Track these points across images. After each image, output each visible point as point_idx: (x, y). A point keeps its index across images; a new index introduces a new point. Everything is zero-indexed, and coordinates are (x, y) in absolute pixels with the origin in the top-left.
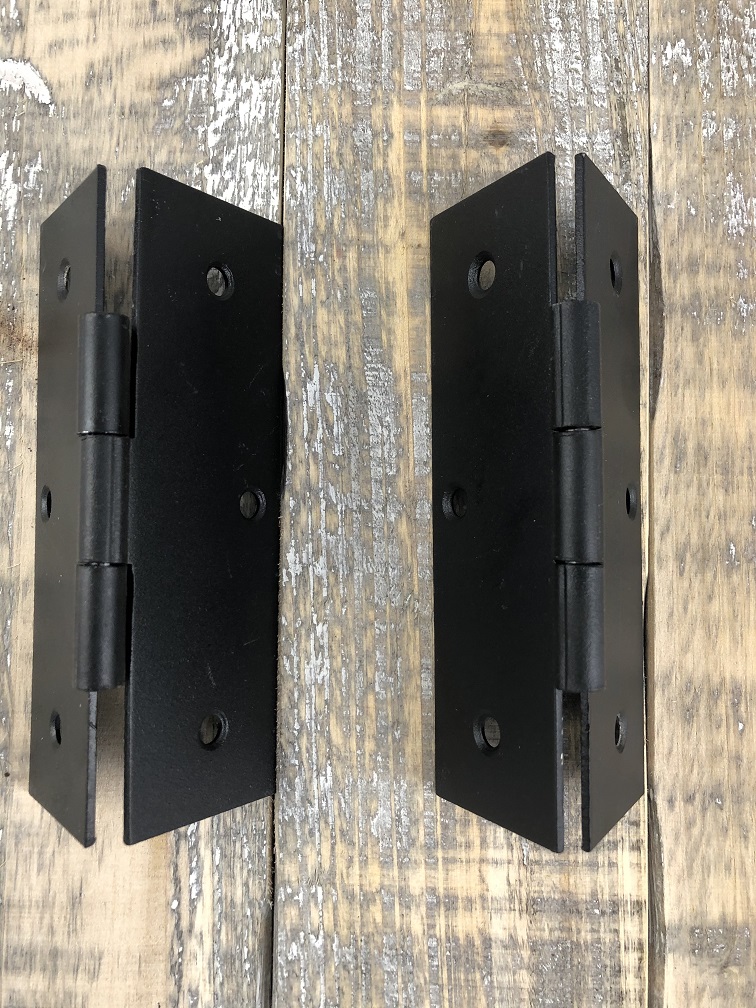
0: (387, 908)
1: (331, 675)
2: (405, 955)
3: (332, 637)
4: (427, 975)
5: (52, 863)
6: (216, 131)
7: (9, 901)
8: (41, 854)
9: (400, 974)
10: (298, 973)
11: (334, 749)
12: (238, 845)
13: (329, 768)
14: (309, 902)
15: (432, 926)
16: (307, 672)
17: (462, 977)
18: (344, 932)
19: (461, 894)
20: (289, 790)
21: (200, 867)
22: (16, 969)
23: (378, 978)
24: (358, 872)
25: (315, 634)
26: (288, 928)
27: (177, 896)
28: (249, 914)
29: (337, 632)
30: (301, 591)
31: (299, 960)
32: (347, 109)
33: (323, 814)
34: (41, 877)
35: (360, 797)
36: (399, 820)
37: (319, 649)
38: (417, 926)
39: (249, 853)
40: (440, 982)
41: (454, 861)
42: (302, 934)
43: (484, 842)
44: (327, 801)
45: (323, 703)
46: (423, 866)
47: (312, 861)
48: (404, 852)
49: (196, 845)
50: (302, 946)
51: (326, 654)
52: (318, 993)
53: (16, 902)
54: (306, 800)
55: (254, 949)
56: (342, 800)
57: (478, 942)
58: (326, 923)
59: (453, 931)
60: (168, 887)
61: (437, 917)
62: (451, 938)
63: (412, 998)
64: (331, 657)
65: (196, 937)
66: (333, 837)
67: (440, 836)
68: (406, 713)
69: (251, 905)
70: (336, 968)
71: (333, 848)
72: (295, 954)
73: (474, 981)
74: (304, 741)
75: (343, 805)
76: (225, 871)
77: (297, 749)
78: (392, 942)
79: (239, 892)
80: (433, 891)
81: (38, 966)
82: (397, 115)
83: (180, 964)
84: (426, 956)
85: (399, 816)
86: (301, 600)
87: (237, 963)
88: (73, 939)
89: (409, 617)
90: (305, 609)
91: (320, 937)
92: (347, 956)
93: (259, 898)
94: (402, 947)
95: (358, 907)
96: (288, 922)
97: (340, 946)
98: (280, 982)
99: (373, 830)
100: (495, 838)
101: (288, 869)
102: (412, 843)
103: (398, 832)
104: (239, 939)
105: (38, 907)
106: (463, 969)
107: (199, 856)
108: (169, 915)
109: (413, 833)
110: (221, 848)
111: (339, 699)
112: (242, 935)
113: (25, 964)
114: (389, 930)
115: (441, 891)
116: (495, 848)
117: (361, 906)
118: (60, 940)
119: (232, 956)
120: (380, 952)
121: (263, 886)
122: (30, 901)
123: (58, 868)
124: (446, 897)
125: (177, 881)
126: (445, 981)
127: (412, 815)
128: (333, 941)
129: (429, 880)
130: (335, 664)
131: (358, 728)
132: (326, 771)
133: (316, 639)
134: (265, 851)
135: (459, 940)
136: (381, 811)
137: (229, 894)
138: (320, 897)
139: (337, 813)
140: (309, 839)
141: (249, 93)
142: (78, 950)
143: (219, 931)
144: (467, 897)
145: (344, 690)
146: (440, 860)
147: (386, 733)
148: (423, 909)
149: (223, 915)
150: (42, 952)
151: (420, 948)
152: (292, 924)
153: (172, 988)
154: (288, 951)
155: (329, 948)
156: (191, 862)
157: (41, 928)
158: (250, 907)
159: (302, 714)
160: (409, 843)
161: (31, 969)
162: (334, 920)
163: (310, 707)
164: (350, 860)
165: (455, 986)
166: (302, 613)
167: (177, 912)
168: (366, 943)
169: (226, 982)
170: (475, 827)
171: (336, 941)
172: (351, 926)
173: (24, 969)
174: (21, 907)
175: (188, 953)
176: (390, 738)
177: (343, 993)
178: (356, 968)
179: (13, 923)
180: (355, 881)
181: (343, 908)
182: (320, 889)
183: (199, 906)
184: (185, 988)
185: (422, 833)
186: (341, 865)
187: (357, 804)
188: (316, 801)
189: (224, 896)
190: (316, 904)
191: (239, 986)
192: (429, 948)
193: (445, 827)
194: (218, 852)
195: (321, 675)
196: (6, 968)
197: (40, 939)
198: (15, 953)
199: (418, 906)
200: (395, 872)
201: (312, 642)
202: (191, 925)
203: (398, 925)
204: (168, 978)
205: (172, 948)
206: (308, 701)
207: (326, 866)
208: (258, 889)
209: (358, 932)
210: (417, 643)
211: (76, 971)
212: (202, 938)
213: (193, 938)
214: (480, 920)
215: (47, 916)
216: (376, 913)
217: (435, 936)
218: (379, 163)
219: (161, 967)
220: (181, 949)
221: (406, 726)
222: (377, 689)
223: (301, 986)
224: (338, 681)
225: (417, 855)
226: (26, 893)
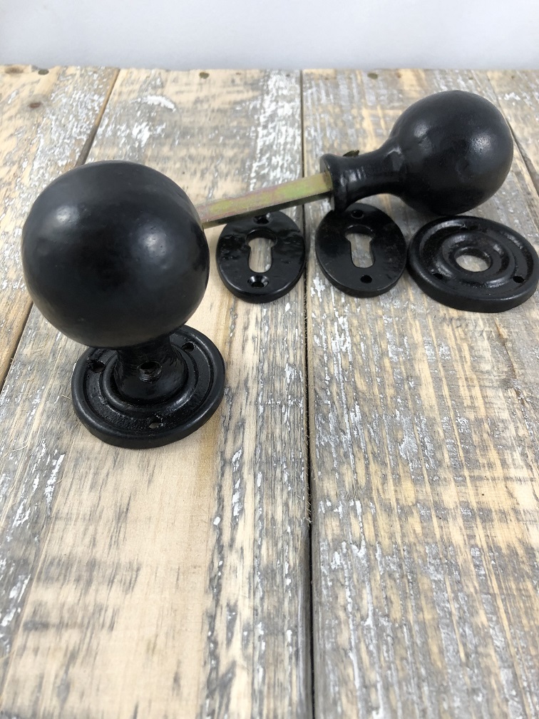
0: (425, 520)
1: (352, 347)
2: (450, 565)
3: (351, 324)
4: (477, 585)
5: (105, 482)
6: (265, 117)
7: (57, 513)
8: (96, 474)
9: (448, 583)
10: (342, 580)
11: (360, 394)
12: (278, 471)
13: (357, 407)
14: (349, 514)
15: (471, 537)
16: (333, 345)
17: (514, 587)
18: (386, 542)
19: (493, 507)
20: (324, 422)
21: (242, 488)
22: (49, 579)
23: (426, 587)
24: (393, 488)
25: (338, 322)
26: (330, 538)
27: (220, 514)
28: (289, 530)
29: (355, 322)
30: (325, 299)
31: (343, 569)
32: (337, 110)
33: (355, 441)
34: (92, 494)
35: (386, 428)
36: (424, 446)
37: (341, 331)
38: (457, 537)
39: (289, 477)
40: (491, 591)
41: (480, 478)
42: (344, 544)
43: (504, 463)
44: (358, 431)
45: (348, 364)
46: (453, 484)
47: (349, 479)
48: (433, 473)
49: (240, 470)
50: (345, 555)
51: (347, 334)
52: (365, 602)
53: (64, 515)
54: (340, 429)
55: (295, 565)
56: (371, 430)
57: (521, 552)
58: (367, 534)
59: (493, 540)
60: (212, 505)
61: (475, 528)
62: (493, 547)
63: (465, 609)
64: (352, 336)
65: (237, 552)
66: (366, 459)
67: (463, 459)
68: (417, 370)
69: (291, 522)
70: (382, 577)
71: (367, 467)
72: (338, 563)
73: (527, 590)
74: (334, 388)
75: (372, 434)
76: (266, 492)
77: (329, 393)
78: (434, 552)
79: (280, 510)
80: (466, 505)
81: (73, 576)
82: (365, 112)
83: (220, 578)
84: (472, 567)
85: (424, 443)
86: (325, 304)
87: (278, 579)
88: (113, 550)
89: (409, 314)
90: (329, 309)
91: (362, 547)
92: (391, 565)
93: (299, 517)
94: (446, 557)
95: (397, 519)
96: (329, 532)
97: (383, 556)
98: (325, 592)
99: (401, 454)
100: (513, 460)
101: (327, 486)
102: (439, 463)
103: (424, 455)
104: (280, 554)
105: (84, 519)
106: (512, 578)
107: (242, 478)
108: (211, 530)
109: (439, 455)
110: (263, 473)
111: (361, 361)
112: (283, 550)
113: (60, 575)
114: (430, 540)
115: (474, 505)
116: (515, 468)
117: (400, 519)
118: (100, 552)
119: (273, 570)
120: (424, 562)
121: (302, 506)
122: (78, 514)
123: (110, 487)
124: (480, 510)
125: (220, 500)
126: (497, 591)
127: (435, 442)
128: (376, 550)
129: (460, 494)
130: (355, 340)
131: (379, 380)
132: (354, 408)
133: (339, 326)
134: (303, 476)
135: (501, 549)
136: (406, 439)
137: (270, 512)
138: (359, 510)
139: (367, 440)
140: (345, 460)
141: (283, 107)
142: (116, 561)
143: (260, 547)
144: (500, 510)
145: (363, 355)
146: (468, 478)
147: (402, 383)
148: (460, 521)
149: (264, 531)
150: (80, 562)
151: (464, 557)
152: (333, 534)
153: (209, 602)
154: (330, 561)
155: (372, 557)
156: (235, 483)
157: (83, 539)
158: (290, 524)
159: (332, 371)
160: (436, 464)
161: (65, 579)
162: (375, 530)
163: (338, 366)
164: (384, 477)
165: (508, 597)
166: (327, 311)
167: (219, 529)
168: (409, 552)
169: (266, 597)
170: (493, 451)
171: (379, 552)
172: (392, 536)
173: (58, 579)
174: (68, 519)
175: (228, 568)
176: (406, 387)
177: (391, 602)
178: (402, 577)
179: (57, 535)
180: (390, 495)
181: (382, 520)
182: (358, 504)
183: (241, 523)
184: (223, 602)
185: (446, 456)
186: (376, 481)
187: (385, 432)
188: (348, 431)
189: (265, 513)
190: (356, 516)
191: (281, 602)
192: (473, 557)
193: (466, 452)
194: (260, 476)
195: (345, 346)
196: (39, 579)
197: (81, 551)
198: (51, 563)
199: (455, 518)
200: (428, 488)
201: (336, 327)
202: (233, 540)
203: (438, 536)
204: (206, 592)
205: (212, 562)
206: (335, 362)
207: (362, 482)
208: (298, 509)
209: (399, 541)
210: (418, 328)
211: (111, 582)
212: (242, 552)
213: (234, 551)
214: (517, 531)
215: (91, 528)
216: (415, 523)
217: (477, 546)
218: (358, 126)
219: (200, 580)
220: (221, 563)
221: (418, 379)
222: (390, 355)
223: (345, 595)
224: (359, 350)
225: (446, 474)
226: (76, 507)
